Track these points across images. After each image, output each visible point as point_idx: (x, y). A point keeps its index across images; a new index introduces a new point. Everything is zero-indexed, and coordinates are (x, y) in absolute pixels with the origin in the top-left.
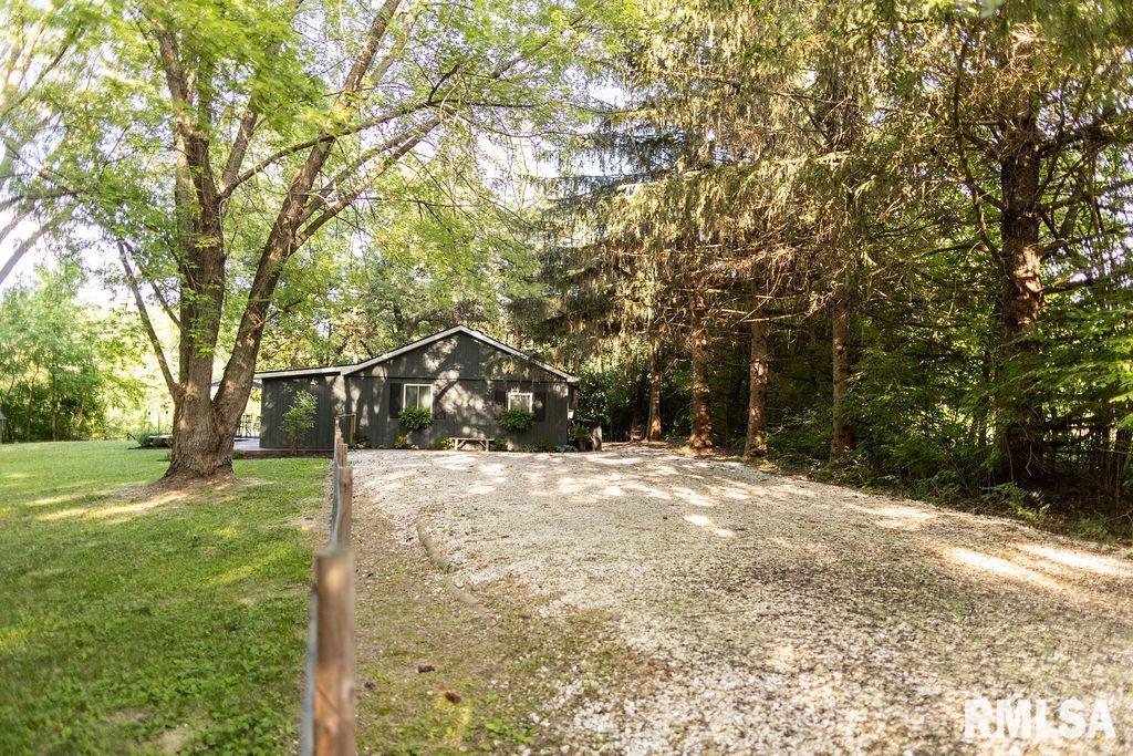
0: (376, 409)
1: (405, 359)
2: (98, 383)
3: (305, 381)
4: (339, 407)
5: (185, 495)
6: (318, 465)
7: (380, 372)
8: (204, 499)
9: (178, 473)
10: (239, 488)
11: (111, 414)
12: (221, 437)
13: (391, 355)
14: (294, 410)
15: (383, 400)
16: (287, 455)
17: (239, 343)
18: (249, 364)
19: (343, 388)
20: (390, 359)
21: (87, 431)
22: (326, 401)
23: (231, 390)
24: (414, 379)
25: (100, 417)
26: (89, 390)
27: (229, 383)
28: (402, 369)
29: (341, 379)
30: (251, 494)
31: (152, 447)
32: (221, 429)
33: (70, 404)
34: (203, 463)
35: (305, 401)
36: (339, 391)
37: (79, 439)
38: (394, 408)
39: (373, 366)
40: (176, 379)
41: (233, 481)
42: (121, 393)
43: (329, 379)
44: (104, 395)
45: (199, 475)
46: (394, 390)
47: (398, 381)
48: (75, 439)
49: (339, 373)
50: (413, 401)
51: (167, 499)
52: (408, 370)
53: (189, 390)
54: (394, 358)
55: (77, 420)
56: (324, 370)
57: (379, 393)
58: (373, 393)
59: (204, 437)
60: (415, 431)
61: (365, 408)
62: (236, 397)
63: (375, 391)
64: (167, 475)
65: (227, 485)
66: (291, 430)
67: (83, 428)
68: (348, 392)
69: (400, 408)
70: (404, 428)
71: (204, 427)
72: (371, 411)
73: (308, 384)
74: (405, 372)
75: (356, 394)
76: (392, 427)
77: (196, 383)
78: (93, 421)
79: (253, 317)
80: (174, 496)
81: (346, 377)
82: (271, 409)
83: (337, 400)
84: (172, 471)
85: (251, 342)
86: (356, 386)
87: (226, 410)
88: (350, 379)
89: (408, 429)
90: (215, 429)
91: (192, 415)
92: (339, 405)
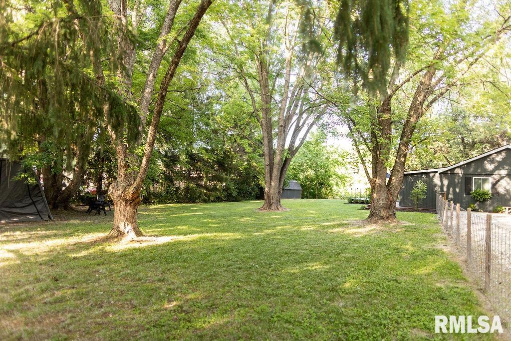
0: (457, 190)
1: (473, 164)
2: (330, 176)
3: (419, 176)
4: (437, 189)
5: (379, 226)
6: (431, 217)
7: (459, 172)
8: (387, 229)
9: (374, 216)
10: (401, 225)
11: (335, 188)
12: (391, 202)
13: (465, 162)
14: (416, 190)
15: (461, 185)
16: (413, 210)
17: (397, 160)
18: (402, 169)
19: (439, 179)
20: (464, 165)
21: (327, 195)
22: (431, 186)
23: (395, 181)
24: (479, 175)
25: (331, 190)
26: (327, 179)
27: (393, 178)
28: (472, 169)
29: (437, 175)
30: (407, 228)
31: (353, 203)
32: (391, 198)
33: (321, 184)
34: (384, 213)
35: (420, 185)
36: (437, 180)
37: (325, 198)
38: (468, 190)
39: (455, 168)
40: (371, 176)
41: (397, 222)
42: (339, 180)
43: (431, 175)
44: (332, 181)
45: (382, 218)
46: (467, 180)
47: (470, 176)
48: (323, 198)
49: (437, 172)
50: (479, 186)
51: (372, 228)
52: (476, 169)
53: (377, 181)
54: (466, 164)
55: (323, 190)
56: (429, 171)
57: (458, 181)
58: (455, 182)
59: (384, 201)
60: (480, 202)
61: (451, 189)
62: (397, 184)
63: (456, 181)
64: (369, 217)
65: (395, 224)
66: (415, 199)
67: (326, 194)
68: (441, 181)
69: (471, 190)
70: (474, 200)
71: (384, 197)
72: (454, 191)
73: (421, 177)
74: (474, 171)
75: (446, 182)
76: (467, 200)
77: (380, 178)
78: (329, 191)
79: (403, 148)
80: (373, 227)
81: (440, 174)
82: (404, 189)
83: (436, 185)
84: (371, 215)
85: (403, 159)
86: (446, 178)
87: (392, 190)
88: (442, 175)
89: (477, 201)
90: (388, 198)
91: (379, 191)
92: (437, 187)
